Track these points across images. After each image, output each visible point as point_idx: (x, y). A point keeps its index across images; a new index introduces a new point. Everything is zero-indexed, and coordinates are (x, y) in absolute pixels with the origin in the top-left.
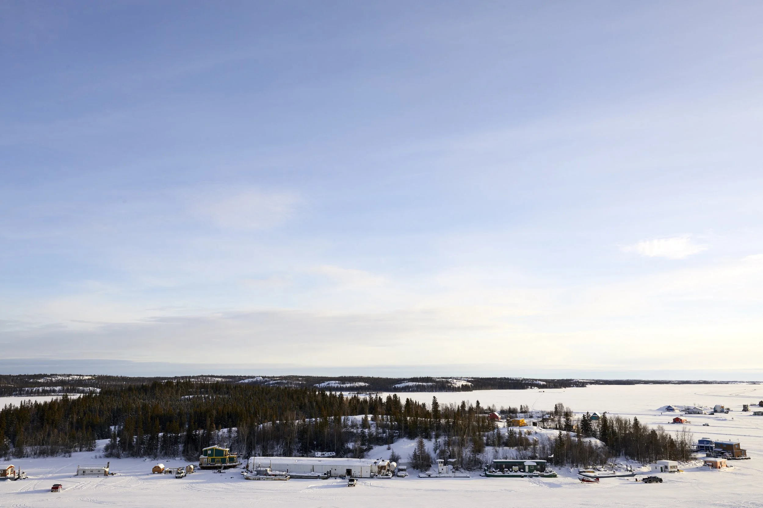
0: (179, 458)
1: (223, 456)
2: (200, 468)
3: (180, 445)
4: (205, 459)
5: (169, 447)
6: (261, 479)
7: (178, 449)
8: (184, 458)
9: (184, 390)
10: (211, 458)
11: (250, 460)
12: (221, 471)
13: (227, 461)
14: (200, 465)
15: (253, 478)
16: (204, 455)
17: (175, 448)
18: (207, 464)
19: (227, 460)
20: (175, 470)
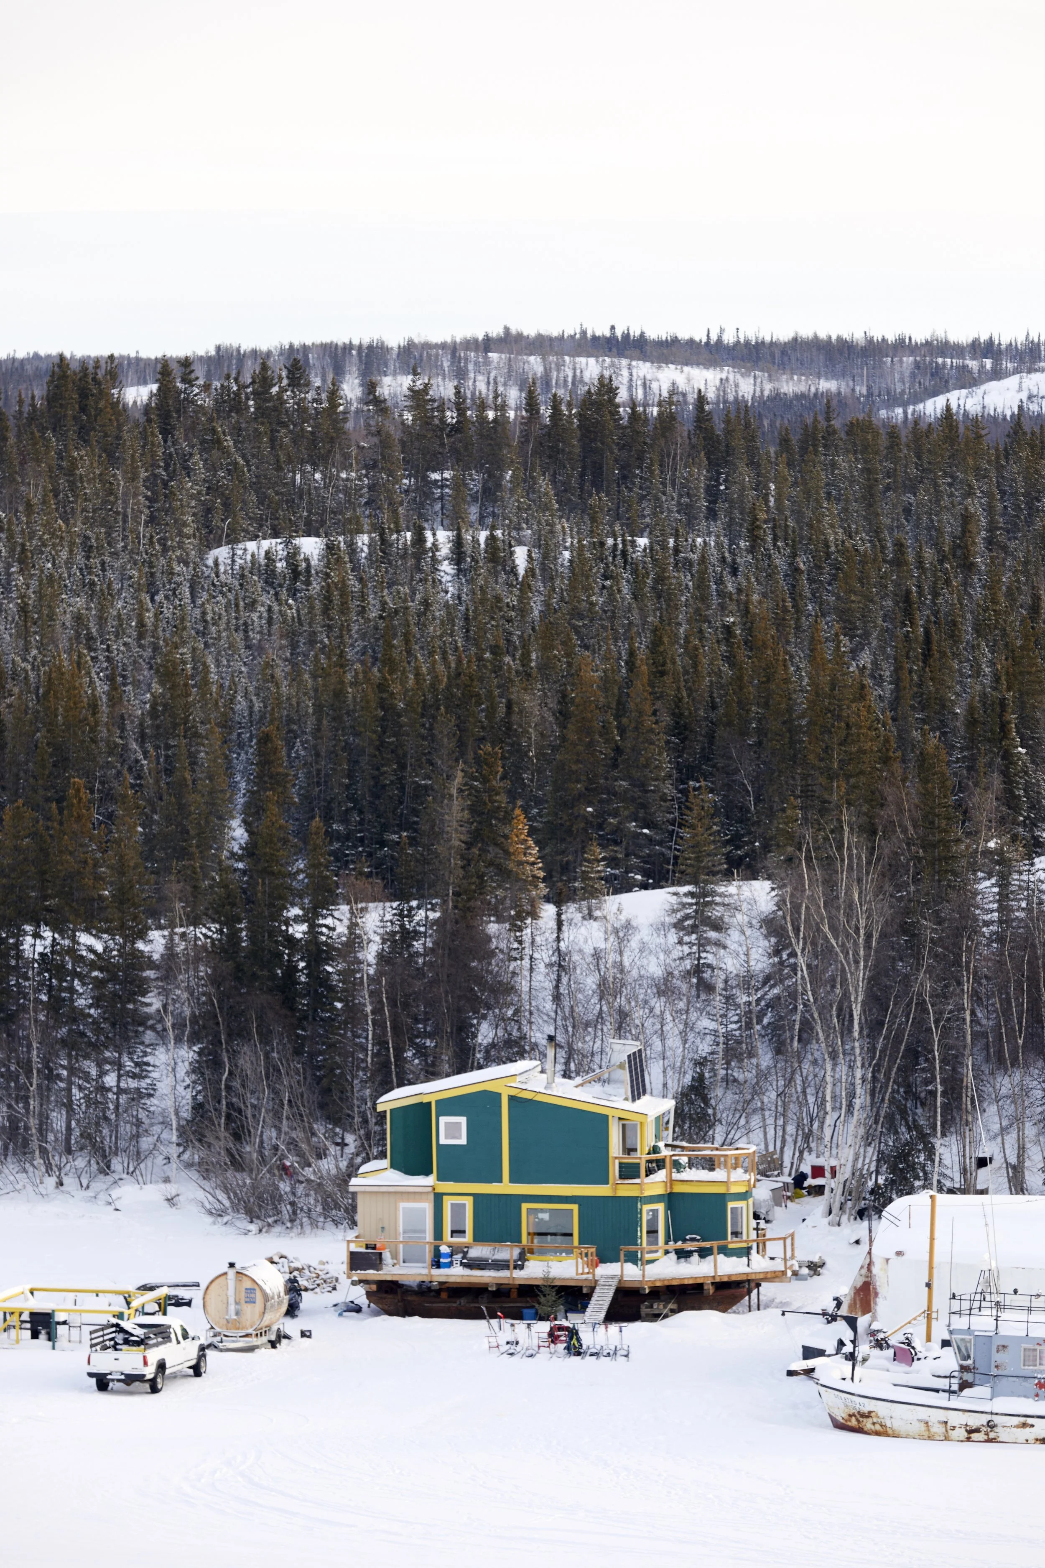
0: (154, 1192)
1: (604, 1180)
2: (359, 1295)
3: (160, 1057)
4: (403, 1205)
5: (51, 1076)
6: (1002, 1434)
7: (138, 1095)
8: (201, 1195)
9: (233, 470)
10: (478, 1198)
11: (895, 1221)
12: (587, 1337)
13: (653, 1232)
14: (357, 1261)
15: (923, 1413)
16: (393, 1166)
17: (110, 1080)
18: (437, 1254)
19: (653, 1221)
20: (89, 1302)
